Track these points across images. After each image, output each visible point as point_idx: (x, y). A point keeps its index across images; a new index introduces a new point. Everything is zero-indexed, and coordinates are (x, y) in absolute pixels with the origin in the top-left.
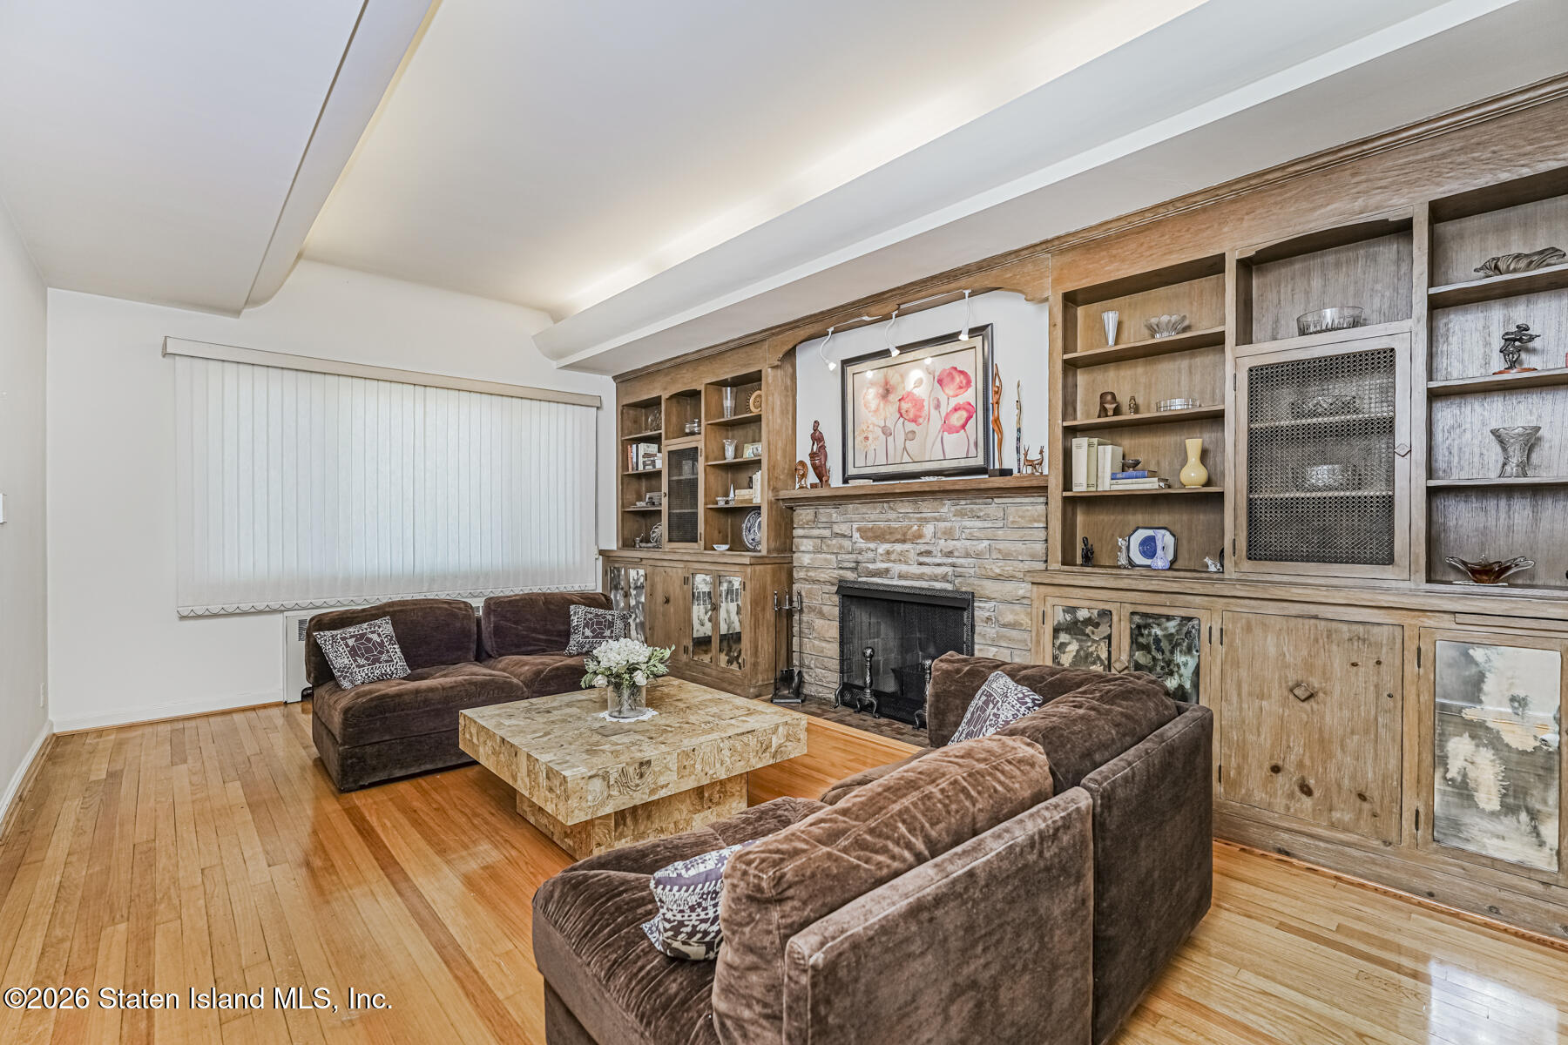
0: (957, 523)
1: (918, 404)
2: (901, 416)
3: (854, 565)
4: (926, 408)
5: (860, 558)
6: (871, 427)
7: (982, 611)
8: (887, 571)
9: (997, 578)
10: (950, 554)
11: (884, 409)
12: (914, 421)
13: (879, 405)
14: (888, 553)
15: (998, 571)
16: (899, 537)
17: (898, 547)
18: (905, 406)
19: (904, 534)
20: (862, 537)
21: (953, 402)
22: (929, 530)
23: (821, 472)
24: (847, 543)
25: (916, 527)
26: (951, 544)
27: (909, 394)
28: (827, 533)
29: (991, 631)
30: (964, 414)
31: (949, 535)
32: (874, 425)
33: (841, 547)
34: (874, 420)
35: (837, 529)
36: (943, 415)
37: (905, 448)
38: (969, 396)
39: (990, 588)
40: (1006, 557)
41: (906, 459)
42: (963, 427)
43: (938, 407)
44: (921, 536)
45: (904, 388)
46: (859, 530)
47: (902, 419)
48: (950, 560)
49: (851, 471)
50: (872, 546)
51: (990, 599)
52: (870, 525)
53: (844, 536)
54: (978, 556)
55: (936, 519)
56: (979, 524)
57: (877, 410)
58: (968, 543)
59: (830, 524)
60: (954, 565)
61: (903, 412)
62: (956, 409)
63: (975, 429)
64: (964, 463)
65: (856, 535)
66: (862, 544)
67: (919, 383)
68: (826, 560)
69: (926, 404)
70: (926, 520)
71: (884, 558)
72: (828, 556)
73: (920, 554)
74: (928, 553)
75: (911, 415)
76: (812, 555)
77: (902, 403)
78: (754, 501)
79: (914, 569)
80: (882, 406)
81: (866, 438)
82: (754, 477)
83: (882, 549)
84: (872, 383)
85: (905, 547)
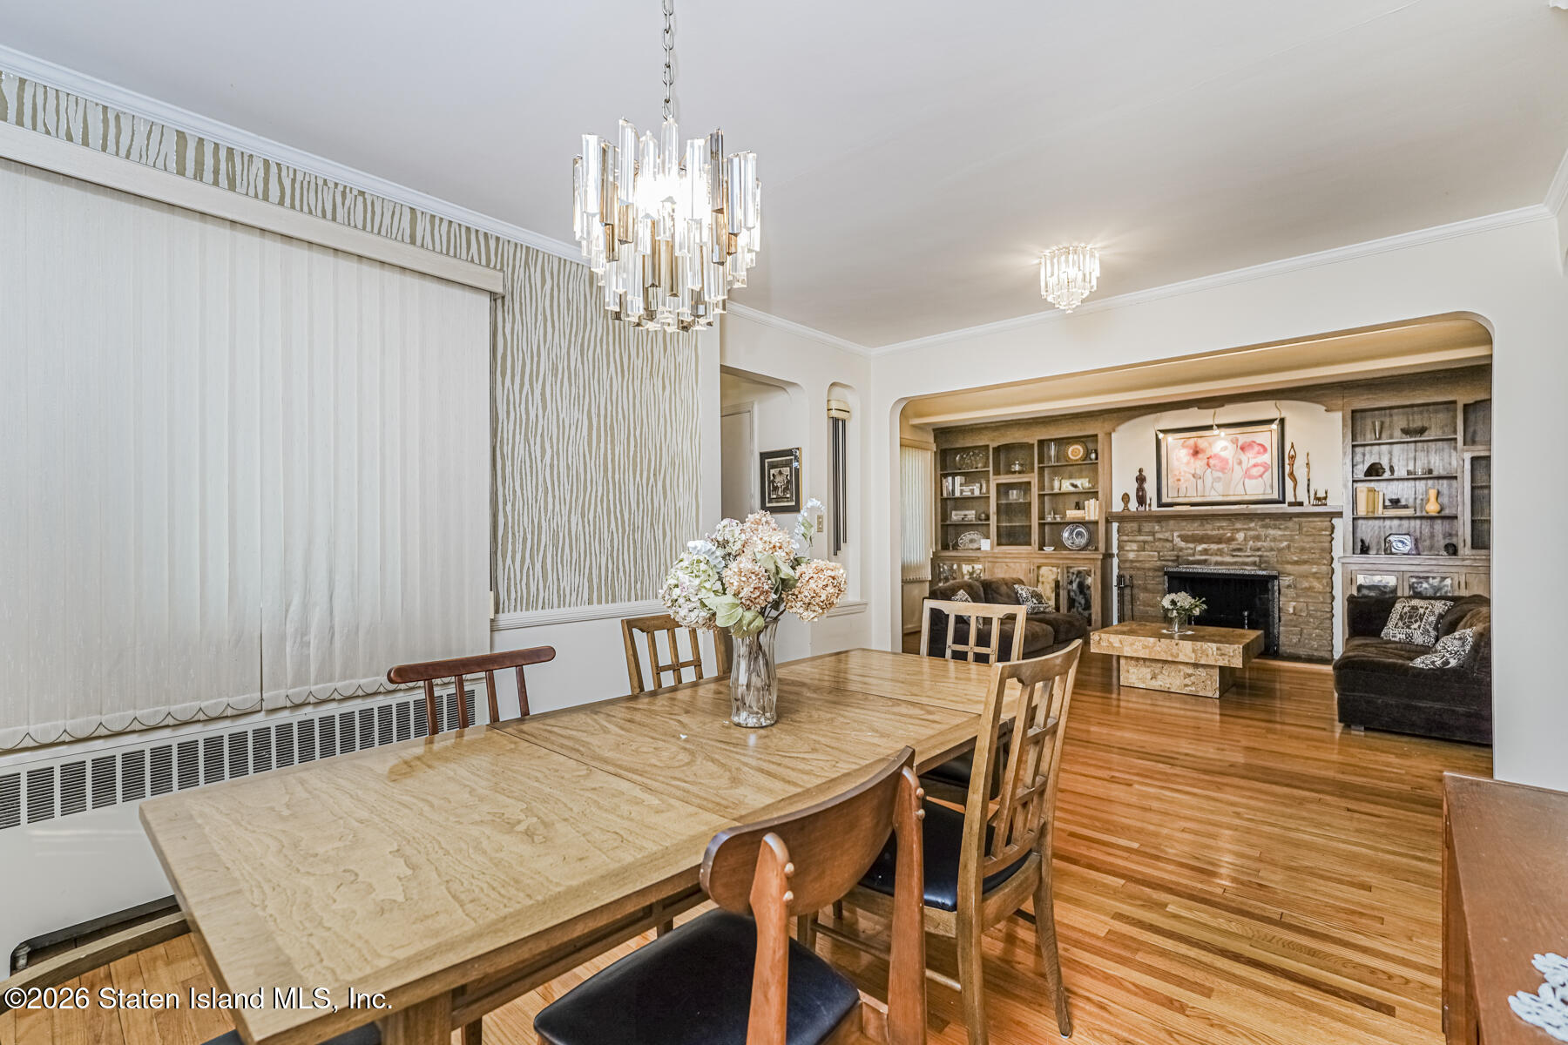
0: (1262, 532)
1: (1225, 461)
2: (1209, 467)
3: (1174, 558)
4: (1230, 464)
5: (1180, 553)
6: (1182, 473)
7: (1285, 581)
8: (1205, 561)
9: (1296, 563)
10: (1259, 549)
11: (1194, 463)
12: (1221, 470)
13: (1189, 460)
14: (1206, 550)
15: (1296, 559)
16: (1215, 540)
17: (1214, 547)
18: (1212, 461)
19: (1220, 539)
20: (1182, 541)
21: (1252, 462)
22: (1240, 536)
23: (1141, 500)
24: (1168, 545)
25: (1229, 535)
26: (1259, 544)
27: (1216, 455)
28: (1150, 538)
29: (1291, 592)
30: (1262, 469)
31: (1257, 538)
32: (1185, 472)
33: (1163, 547)
34: (1185, 469)
35: (1158, 536)
36: (1245, 468)
37: (1212, 487)
38: (1266, 458)
39: (1289, 568)
40: (1303, 550)
41: (1213, 493)
42: (1261, 476)
43: (1240, 463)
44: (1233, 540)
45: (1211, 451)
46: (1179, 536)
47: (1209, 470)
48: (1259, 553)
49: (1165, 500)
50: (1192, 545)
51: (1289, 574)
52: (1190, 533)
53: (1167, 540)
54: (1280, 550)
55: (1244, 529)
56: (1280, 533)
57: (1188, 463)
58: (1272, 543)
59: (1153, 534)
60: (1261, 556)
61: (1211, 465)
62: (1255, 466)
63: (1272, 477)
64: (1262, 497)
65: (1177, 540)
66: (1183, 544)
67: (1225, 448)
68: (1149, 555)
69: (1230, 462)
70: (1238, 530)
71: (1203, 553)
72: (1152, 553)
73: (1234, 550)
74: (1239, 550)
75: (1218, 468)
76: (1136, 552)
77: (1210, 459)
78: (1087, 518)
79: (1228, 559)
80: (1192, 460)
81: (1179, 480)
82: (1086, 503)
83: (1200, 548)
84: (1183, 446)
85: (1221, 546)
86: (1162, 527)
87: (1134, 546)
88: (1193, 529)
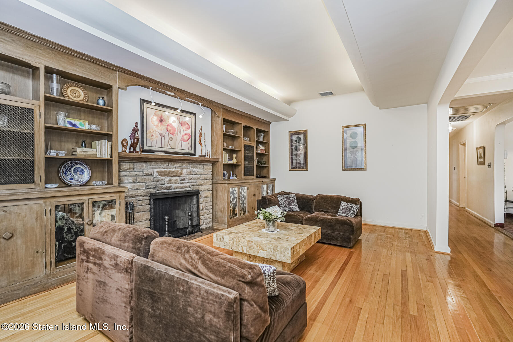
0: (191, 170)
1: (174, 129)
2: (168, 131)
3: (154, 186)
4: (176, 131)
5: (158, 183)
6: (154, 132)
8: (170, 187)
9: (202, 185)
10: (191, 179)
11: (160, 126)
12: (172, 134)
13: (158, 124)
14: (170, 180)
15: (203, 183)
16: (175, 174)
17: (174, 178)
18: (169, 128)
19: (177, 173)
20: (159, 175)
21: (185, 132)
22: (184, 172)
24: (151, 178)
25: (180, 171)
26: (191, 176)
27: (171, 124)
28: (141, 173)
29: (201, 200)
30: (188, 137)
31: (190, 173)
32: (156, 131)
33: (148, 179)
34: (156, 129)
35: (146, 172)
36: (182, 135)
37: (168, 143)
38: (189, 132)
39: (200, 188)
40: (204, 179)
41: (169, 147)
42: (188, 140)
43: (180, 132)
44: (181, 174)
45: (169, 122)
46: (158, 172)
47: (168, 132)
48: (191, 181)
49: (145, 148)
50: (164, 178)
51: (201, 191)
52: (163, 170)
53: (151, 175)
54: (197, 179)
55: (185, 168)
56: (198, 170)
57: (157, 126)
58: (195, 175)
59: (143, 170)
60: (191, 183)
61: (168, 130)
62: (186, 134)
63: (191, 142)
64: (188, 152)
65: (156, 174)
66: (159, 177)
67: (174, 122)
68: (140, 185)
69: (176, 129)
70: (182, 169)
71: (169, 182)
72: (141, 184)
73: (182, 180)
74: (184, 179)
75: (171, 132)
76: (132, 184)
77: (168, 127)
78: (99, 156)
79: (180, 185)
80: (160, 124)
81: (152, 135)
82: (93, 143)
83: (168, 179)
84: (156, 115)
85: (177, 178)
86: (147, 165)
87: (131, 179)
88: (164, 167)
